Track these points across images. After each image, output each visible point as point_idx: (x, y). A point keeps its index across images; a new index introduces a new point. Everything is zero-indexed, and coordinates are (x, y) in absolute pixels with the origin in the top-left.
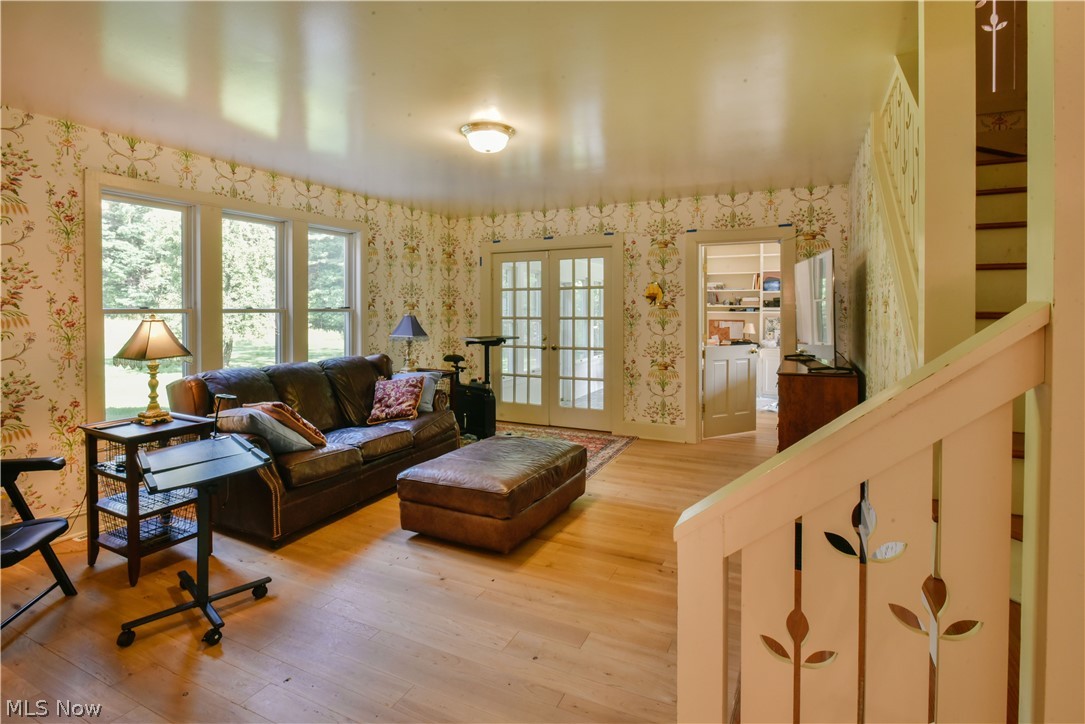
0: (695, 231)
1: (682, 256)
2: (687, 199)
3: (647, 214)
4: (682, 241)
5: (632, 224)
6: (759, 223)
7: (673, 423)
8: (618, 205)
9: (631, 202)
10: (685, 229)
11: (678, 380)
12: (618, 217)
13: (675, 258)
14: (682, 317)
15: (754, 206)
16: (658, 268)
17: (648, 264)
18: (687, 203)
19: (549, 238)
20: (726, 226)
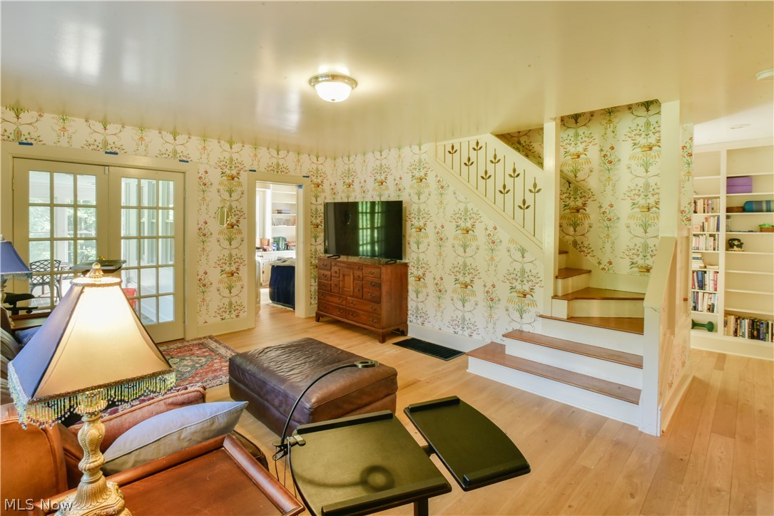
0: (255, 171)
1: (245, 188)
2: (250, 146)
3: (218, 151)
4: (244, 176)
5: (204, 156)
6: (292, 173)
7: (237, 316)
8: (192, 137)
9: (205, 138)
10: (246, 169)
11: (241, 283)
12: (192, 147)
13: (239, 189)
14: (245, 235)
15: (289, 160)
16: (226, 196)
17: (219, 192)
18: (248, 149)
19: (111, 153)
20: (274, 171)
